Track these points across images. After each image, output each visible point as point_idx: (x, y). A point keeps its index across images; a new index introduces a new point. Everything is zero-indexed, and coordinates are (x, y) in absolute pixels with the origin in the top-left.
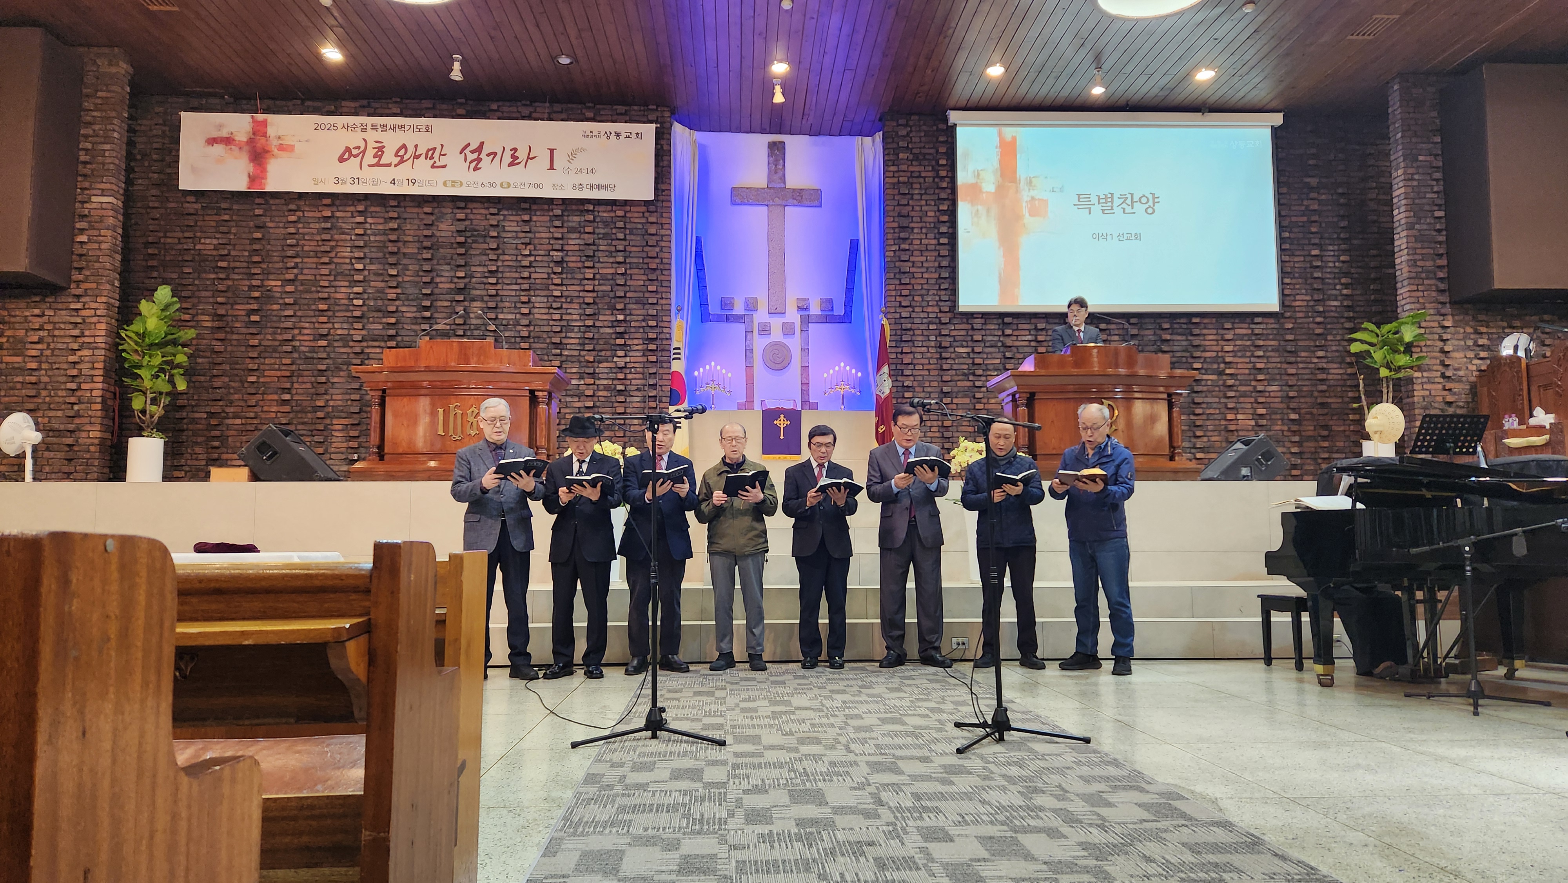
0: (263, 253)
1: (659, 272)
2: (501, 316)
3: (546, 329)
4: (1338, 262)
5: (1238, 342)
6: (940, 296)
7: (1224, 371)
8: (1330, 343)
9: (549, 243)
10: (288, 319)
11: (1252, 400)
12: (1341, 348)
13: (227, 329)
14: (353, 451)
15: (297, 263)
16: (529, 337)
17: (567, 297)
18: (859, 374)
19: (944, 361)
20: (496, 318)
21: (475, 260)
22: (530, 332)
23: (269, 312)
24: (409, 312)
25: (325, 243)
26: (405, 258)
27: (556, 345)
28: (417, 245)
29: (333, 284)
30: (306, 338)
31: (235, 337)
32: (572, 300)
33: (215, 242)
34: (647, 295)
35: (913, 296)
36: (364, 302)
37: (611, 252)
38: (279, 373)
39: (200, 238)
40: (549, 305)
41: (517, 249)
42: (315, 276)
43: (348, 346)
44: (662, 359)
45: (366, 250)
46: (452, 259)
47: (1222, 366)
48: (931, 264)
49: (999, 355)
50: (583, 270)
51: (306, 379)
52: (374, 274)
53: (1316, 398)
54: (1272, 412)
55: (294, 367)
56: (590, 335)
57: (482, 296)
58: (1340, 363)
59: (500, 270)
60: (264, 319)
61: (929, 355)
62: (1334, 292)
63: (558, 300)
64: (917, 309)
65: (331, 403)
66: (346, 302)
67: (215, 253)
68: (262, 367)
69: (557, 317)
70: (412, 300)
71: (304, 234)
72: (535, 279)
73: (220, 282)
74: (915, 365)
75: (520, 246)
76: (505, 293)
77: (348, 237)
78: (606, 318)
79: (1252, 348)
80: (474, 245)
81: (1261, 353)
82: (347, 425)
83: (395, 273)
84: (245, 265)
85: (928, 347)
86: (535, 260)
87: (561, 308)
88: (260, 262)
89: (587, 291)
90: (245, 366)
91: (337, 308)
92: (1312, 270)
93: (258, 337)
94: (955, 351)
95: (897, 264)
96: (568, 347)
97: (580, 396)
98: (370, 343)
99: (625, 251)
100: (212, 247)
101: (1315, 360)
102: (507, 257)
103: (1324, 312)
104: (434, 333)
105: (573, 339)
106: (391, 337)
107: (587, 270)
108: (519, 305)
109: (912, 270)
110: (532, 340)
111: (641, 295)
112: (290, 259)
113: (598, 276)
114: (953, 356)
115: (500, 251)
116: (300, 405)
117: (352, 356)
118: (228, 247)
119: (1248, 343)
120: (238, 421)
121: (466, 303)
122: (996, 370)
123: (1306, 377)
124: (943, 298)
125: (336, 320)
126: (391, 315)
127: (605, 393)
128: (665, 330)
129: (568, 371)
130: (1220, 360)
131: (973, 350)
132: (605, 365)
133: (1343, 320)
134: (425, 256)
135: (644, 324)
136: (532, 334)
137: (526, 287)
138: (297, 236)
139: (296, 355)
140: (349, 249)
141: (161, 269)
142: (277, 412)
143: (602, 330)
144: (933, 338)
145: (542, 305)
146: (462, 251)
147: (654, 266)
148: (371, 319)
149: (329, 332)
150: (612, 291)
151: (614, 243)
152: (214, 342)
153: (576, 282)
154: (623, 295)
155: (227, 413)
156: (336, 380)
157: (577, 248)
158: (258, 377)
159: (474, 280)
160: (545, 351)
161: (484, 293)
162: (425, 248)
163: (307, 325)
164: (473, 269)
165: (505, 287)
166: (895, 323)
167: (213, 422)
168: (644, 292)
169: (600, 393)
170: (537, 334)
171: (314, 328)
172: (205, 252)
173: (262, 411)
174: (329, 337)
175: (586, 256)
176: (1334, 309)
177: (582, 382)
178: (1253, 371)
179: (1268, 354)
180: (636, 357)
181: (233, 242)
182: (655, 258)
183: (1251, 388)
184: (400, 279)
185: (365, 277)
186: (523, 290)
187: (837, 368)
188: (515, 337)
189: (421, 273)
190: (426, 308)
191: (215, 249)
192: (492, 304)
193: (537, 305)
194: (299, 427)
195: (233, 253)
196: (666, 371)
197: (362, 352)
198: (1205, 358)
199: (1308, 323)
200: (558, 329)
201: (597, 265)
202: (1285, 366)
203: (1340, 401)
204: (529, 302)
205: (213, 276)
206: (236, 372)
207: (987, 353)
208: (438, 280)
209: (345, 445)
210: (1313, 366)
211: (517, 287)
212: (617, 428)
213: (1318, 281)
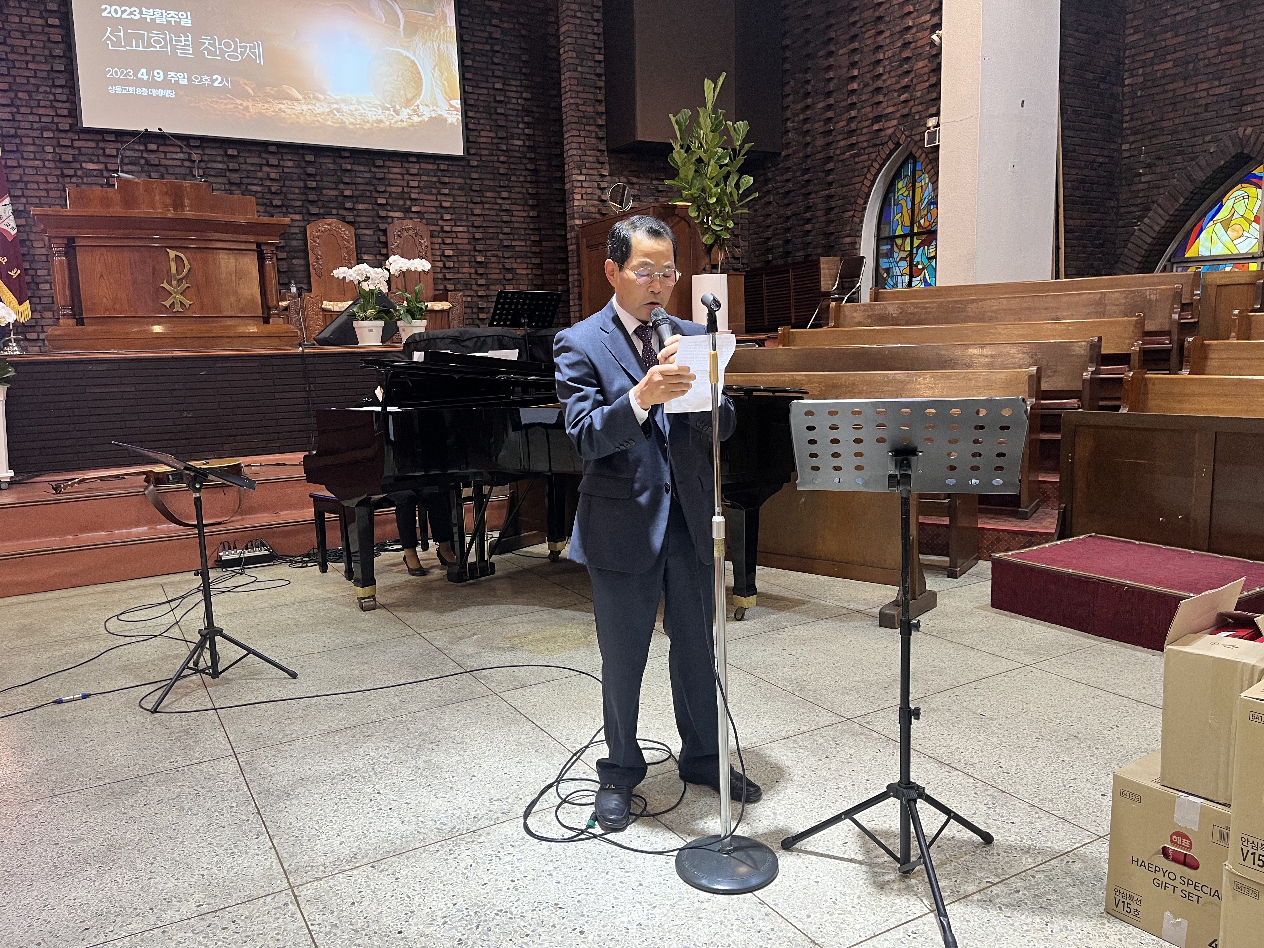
4: (521, 98)
5: (424, 178)
6: (54, 94)
7: (410, 208)
8: (514, 184)
11: (440, 240)
12: (524, 190)
35: (16, 91)
47: (408, 202)
48: (39, 52)
53: (501, 240)
54: (460, 253)
58: (523, 205)
62: (517, 131)
64: (22, 110)
79: (438, 185)
81: (446, 191)
92: (497, 105)
94: (82, 168)
101: (500, 201)
103: (507, 150)
109: (11, 56)
114: (79, 173)
119: (435, 179)
123: (491, 218)
124: (58, 97)
130: (406, 196)
133: (525, 161)
176: (517, 148)
178: (440, 210)
179: (455, 192)
183: (438, 228)
198: (390, 193)
199: (493, 162)
202: (471, 206)
203: (523, 244)
210: (497, 207)
213: (502, 117)
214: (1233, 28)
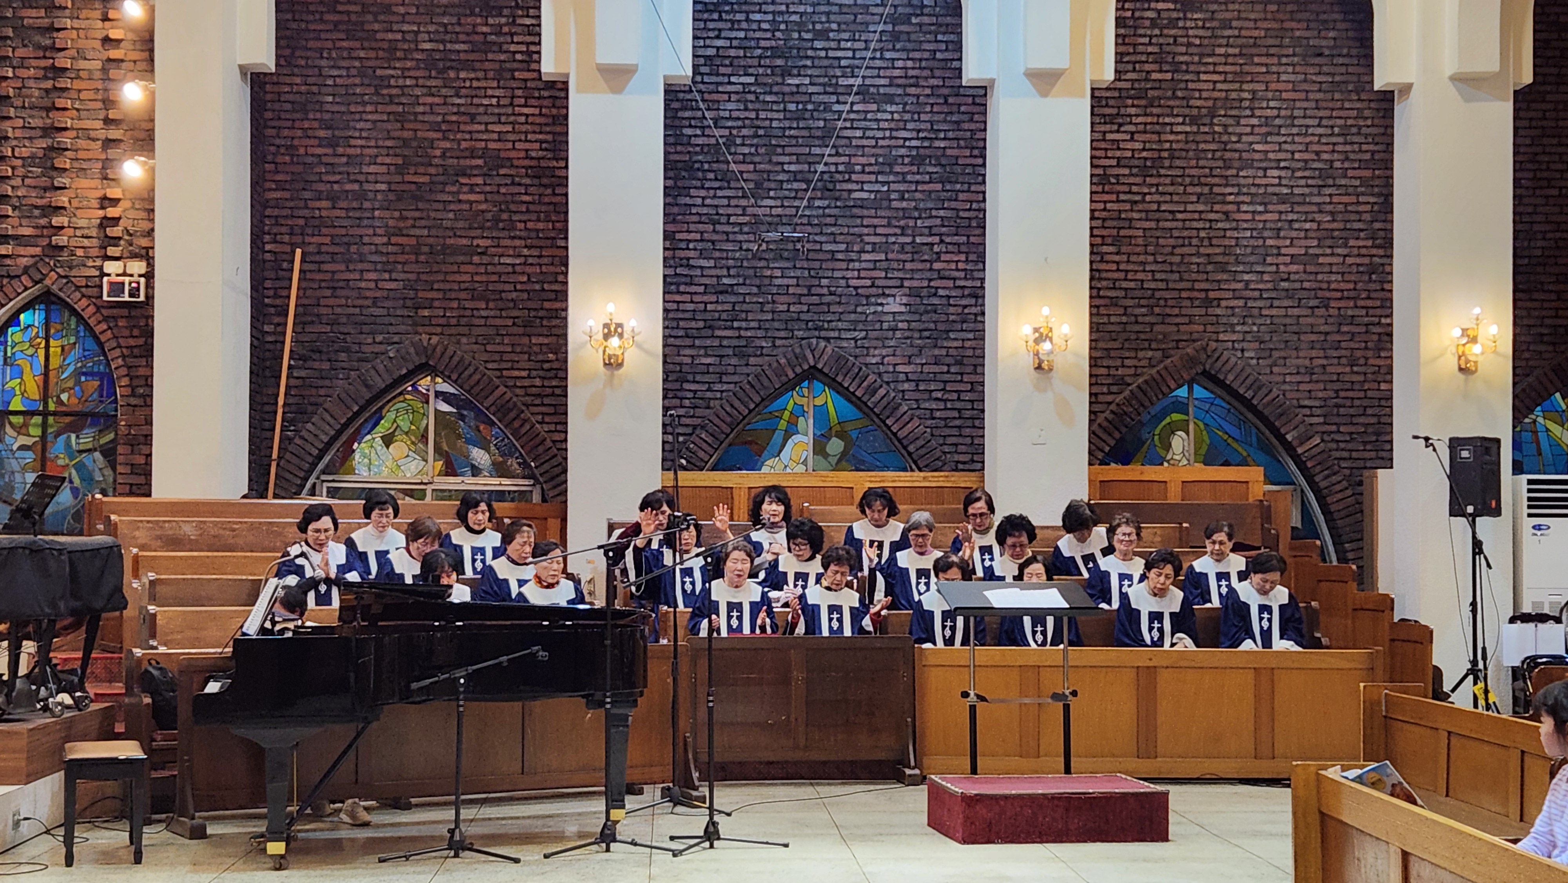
214: (403, 218)
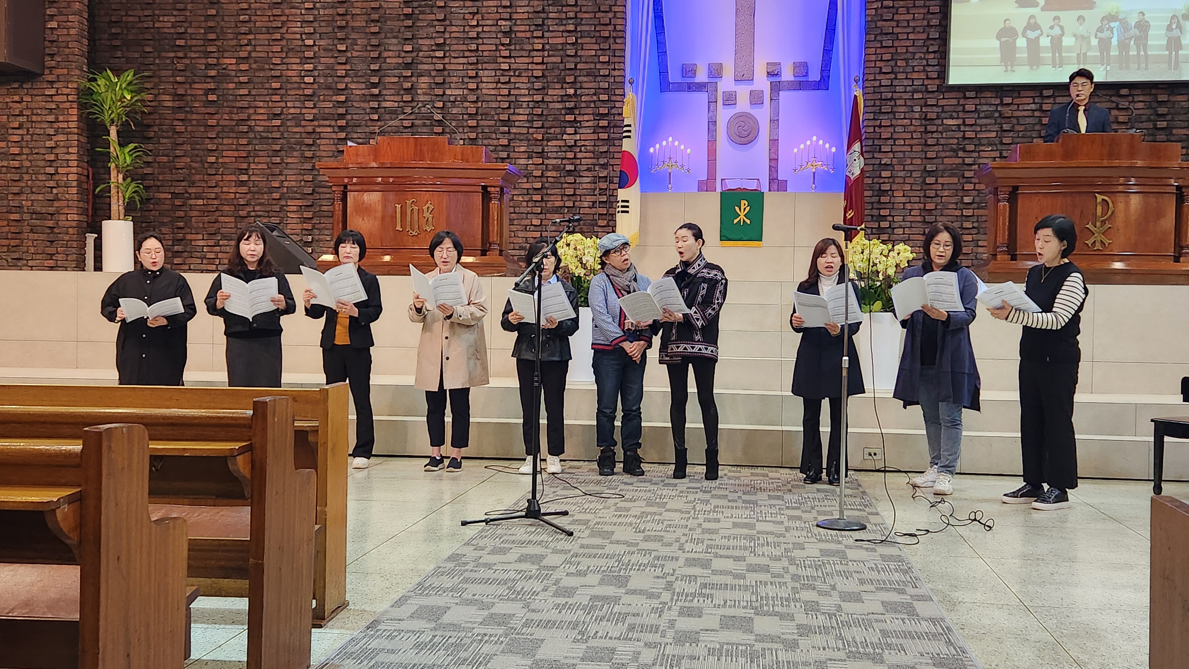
0: (218, 31)
1: (612, 40)
2: (448, 92)
3: (494, 105)
9: (497, 12)
10: (244, 98)
13: (189, 109)
14: (307, 233)
15: (250, 40)
16: (476, 114)
17: (515, 70)
18: (834, 149)
19: (930, 135)
20: (444, 94)
21: (422, 33)
22: (477, 108)
23: (225, 92)
24: (358, 89)
25: (276, 18)
26: (353, 32)
27: (505, 123)
28: (365, 17)
29: (284, 61)
30: (260, 117)
31: (194, 116)
32: (520, 73)
33: (173, 19)
34: (598, 66)
35: (896, 60)
36: (314, 80)
37: (561, 19)
38: (236, 154)
39: (159, 16)
40: (497, 80)
41: (464, 19)
42: (268, 52)
43: (301, 126)
44: (612, 136)
45: (316, 24)
46: (399, 32)
48: (919, 23)
49: (996, 128)
50: (531, 41)
51: (262, 160)
52: (324, 50)
55: (250, 148)
56: (539, 111)
57: (429, 71)
59: (447, 43)
60: (221, 98)
61: (912, 128)
63: (506, 74)
64: (899, 76)
65: (286, 184)
66: (297, 79)
67: (172, 31)
68: (220, 147)
69: (506, 92)
70: (360, 76)
71: (256, 9)
72: (483, 51)
73: (179, 60)
74: (895, 140)
75: (467, 16)
76: (453, 67)
77: (298, 12)
78: (555, 92)
80: (421, 17)
82: (301, 206)
83: (345, 49)
84: (201, 42)
85: (911, 119)
86: (483, 31)
87: (509, 82)
88: (215, 40)
89: (537, 64)
90: (205, 146)
91: (289, 86)
93: (216, 116)
94: (943, 124)
95: (880, 24)
96: (517, 124)
97: (528, 176)
98: (322, 122)
99: (576, 17)
100: (170, 25)
102: (454, 29)
104: (383, 110)
105: (521, 116)
106: (341, 116)
107: (536, 41)
108: (466, 80)
109: (896, 30)
110: (480, 117)
111: (592, 66)
112: (243, 36)
113: (547, 47)
114: (940, 128)
115: (447, 22)
116: (257, 187)
117: (304, 135)
118: (186, 25)
120: (200, 202)
121: (413, 78)
122: (991, 145)
124: (931, 62)
125: (289, 98)
126: (341, 93)
127: (554, 174)
128: (618, 105)
129: (516, 150)
131: (964, 122)
132: (554, 143)
134: (373, 30)
135: (595, 98)
136: (480, 111)
137: (474, 60)
138: (249, 12)
139: (252, 135)
140: (299, 24)
141: (124, 48)
142: (235, 193)
143: (551, 106)
144: (917, 109)
145: (490, 80)
146: (409, 23)
147: (607, 34)
148: (322, 97)
149: (282, 111)
150: (562, 62)
151: (565, 9)
152: (176, 123)
153: (525, 53)
154: (573, 67)
155: (190, 194)
156: (289, 160)
157: (525, 16)
158: (217, 159)
159: (421, 54)
160: (493, 128)
161: (431, 67)
162: (372, 21)
163: (261, 104)
164: (421, 42)
165: (453, 60)
166: (874, 92)
167: (178, 202)
168: (595, 63)
169: (549, 174)
170: (485, 111)
171: (269, 107)
172: (166, 30)
173: (222, 192)
174: (283, 117)
175: (536, 25)
177: (531, 162)
180: (586, 135)
181: (189, 19)
182: (606, 25)
184: (349, 55)
185: (315, 53)
186: (471, 64)
187: (808, 143)
188: (463, 114)
189: (369, 48)
190: (375, 85)
191: (172, 27)
192: (439, 80)
193: (485, 80)
194: (257, 208)
195: (189, 30)
196: (618, 149)
197: (314, 132)
200: (506, 105)
201: (546, 34)
204: (477, 76)
205: (172, 55)
206: (196, 152)
207: (981, 126)
208: (385, 54)
209: (300, 226)
211: (464, 60)
212: (566, 211)
